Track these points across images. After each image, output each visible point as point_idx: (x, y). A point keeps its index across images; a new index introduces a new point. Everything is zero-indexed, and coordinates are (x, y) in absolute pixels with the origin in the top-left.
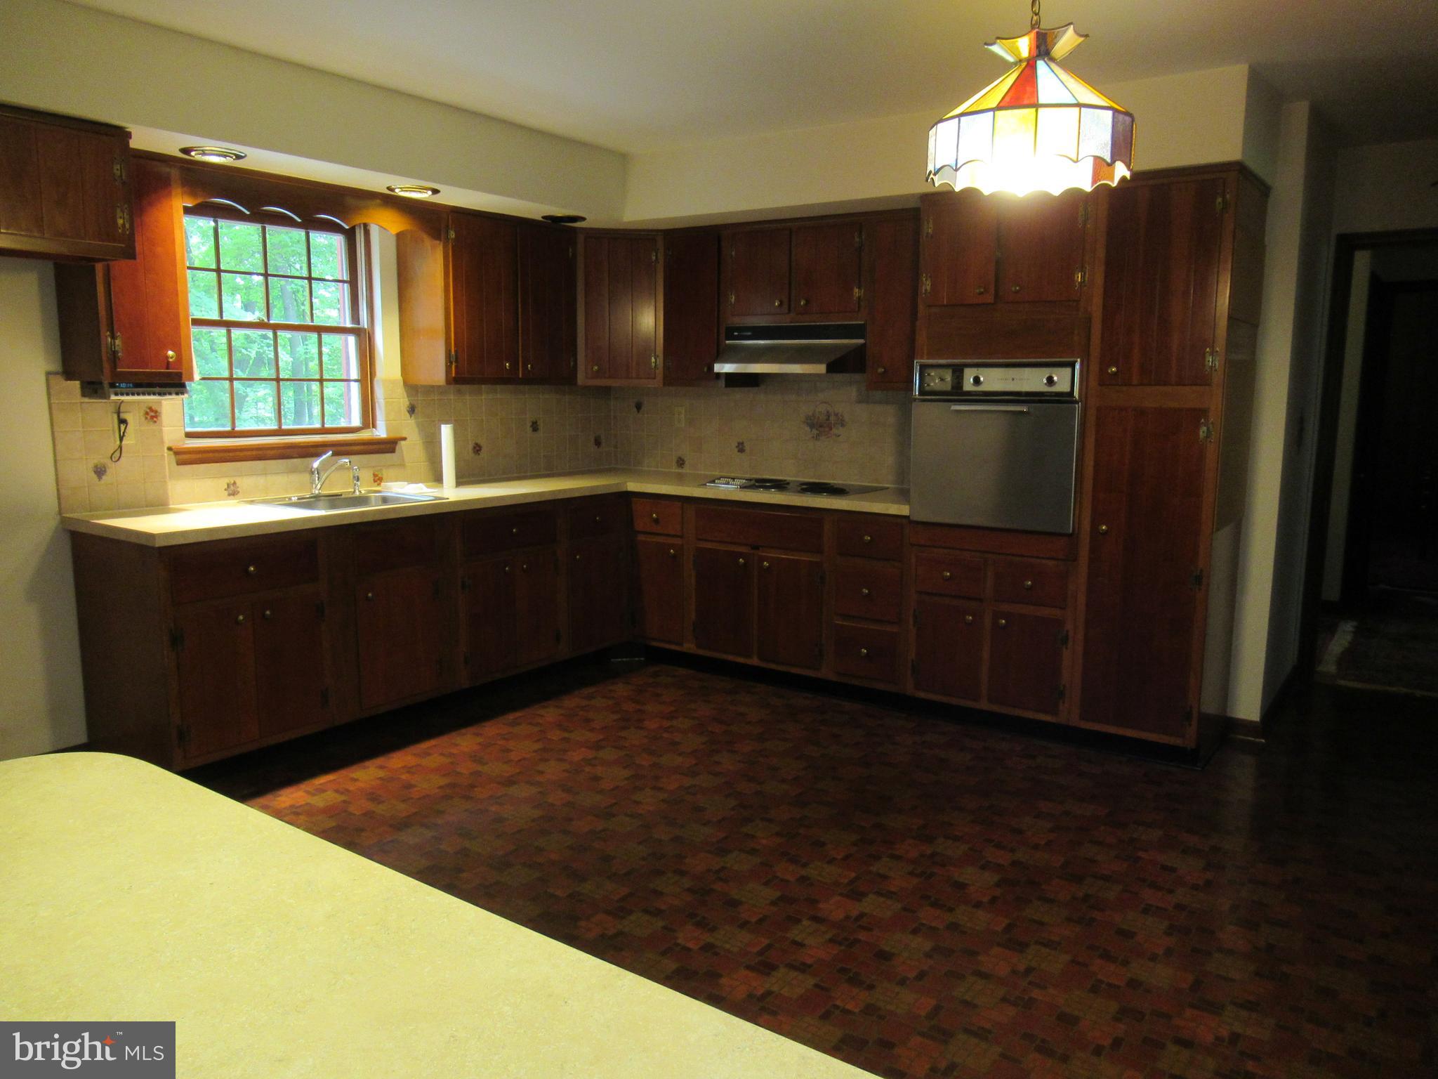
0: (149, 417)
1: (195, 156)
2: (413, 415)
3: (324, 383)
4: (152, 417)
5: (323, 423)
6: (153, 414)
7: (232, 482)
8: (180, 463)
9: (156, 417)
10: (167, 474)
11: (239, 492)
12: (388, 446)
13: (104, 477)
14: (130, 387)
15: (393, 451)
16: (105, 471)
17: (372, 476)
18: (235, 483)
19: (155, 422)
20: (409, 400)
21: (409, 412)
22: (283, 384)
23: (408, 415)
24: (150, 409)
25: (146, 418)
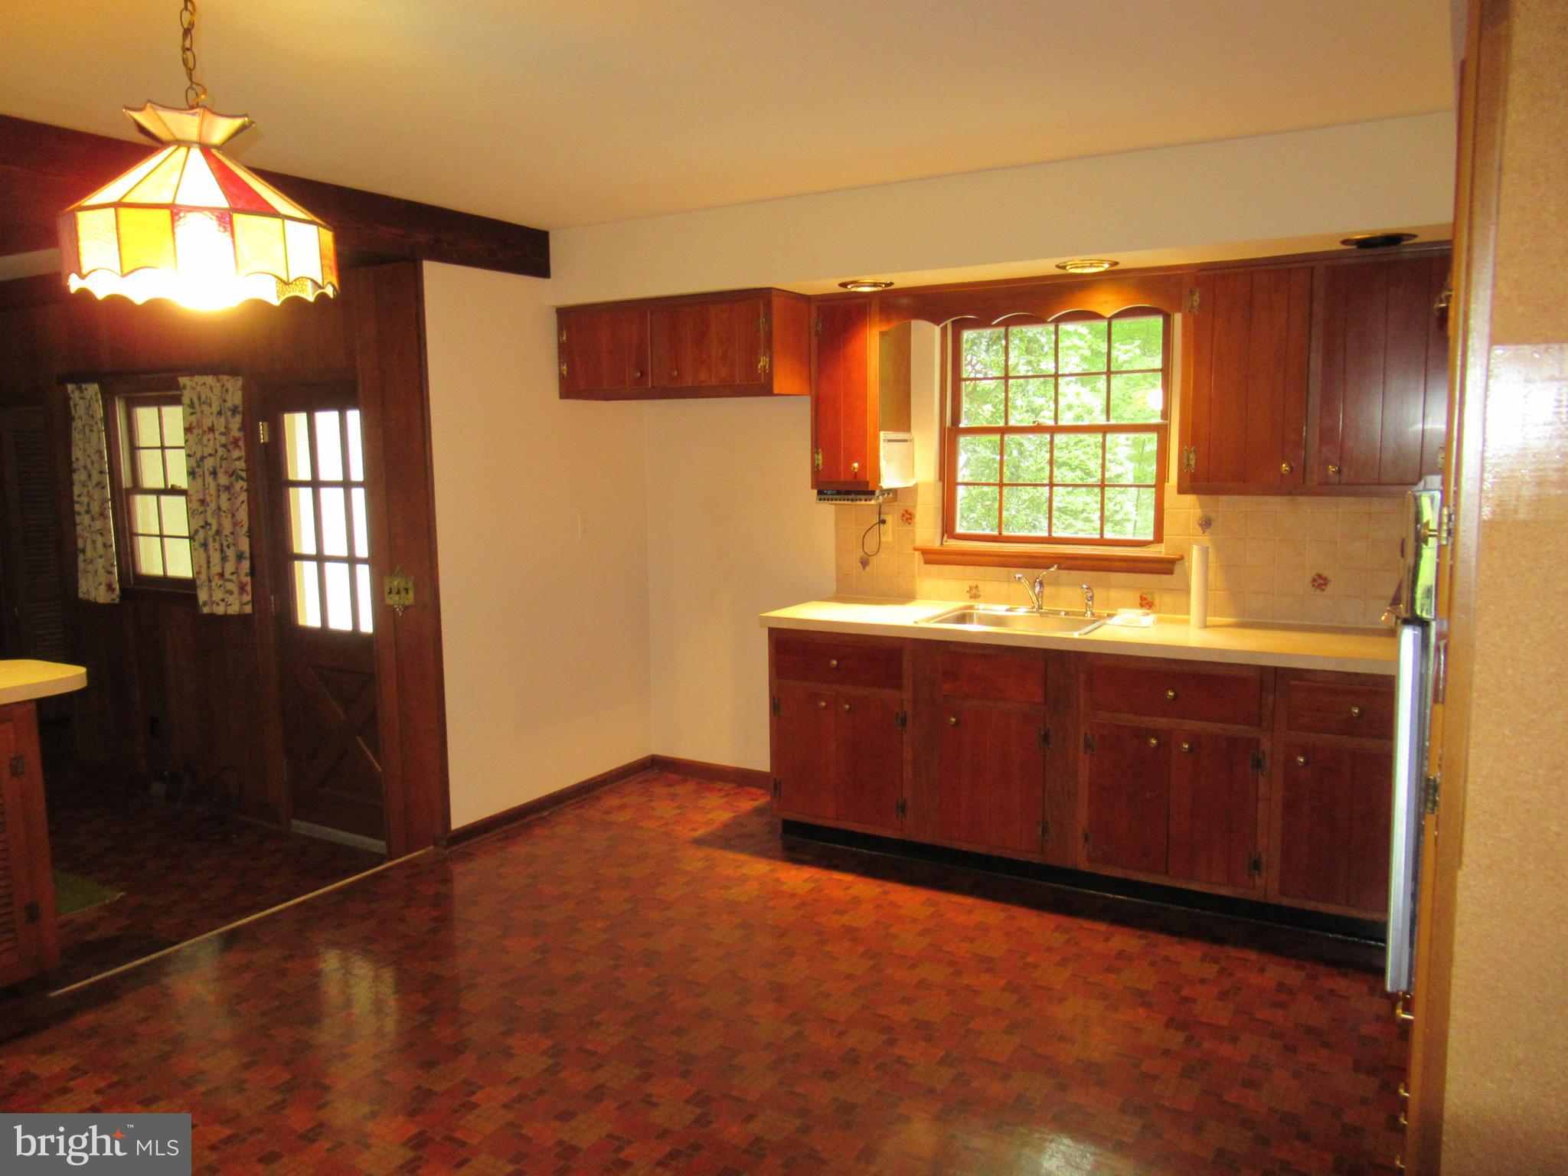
0: (904, 519)
1: (851, 288)
2: (1208, 531)
3: (1106, 488)
4: (907, 519)
5: (1102, 534)
6: (908, 516)
7: (975, 585)
8: (927, 562)
9: (911, 519)
10: (916, 570)
11: (980, 596)
12: (1166, 567)
13: (867, 568)
14: (834, 494)
15: (1170, 572)
16: (868, 563)
17: (1139, 599)
18: (977, 587)
19: (910, 523)
20: (1202, 511)
21: (1201, 525)
22: (1058, 490)
23: (1200, 529)
24: (907, 511)
25: (902, 520)
